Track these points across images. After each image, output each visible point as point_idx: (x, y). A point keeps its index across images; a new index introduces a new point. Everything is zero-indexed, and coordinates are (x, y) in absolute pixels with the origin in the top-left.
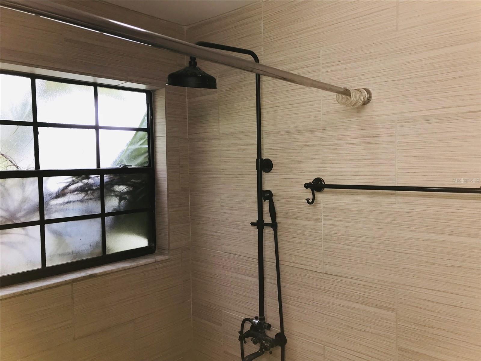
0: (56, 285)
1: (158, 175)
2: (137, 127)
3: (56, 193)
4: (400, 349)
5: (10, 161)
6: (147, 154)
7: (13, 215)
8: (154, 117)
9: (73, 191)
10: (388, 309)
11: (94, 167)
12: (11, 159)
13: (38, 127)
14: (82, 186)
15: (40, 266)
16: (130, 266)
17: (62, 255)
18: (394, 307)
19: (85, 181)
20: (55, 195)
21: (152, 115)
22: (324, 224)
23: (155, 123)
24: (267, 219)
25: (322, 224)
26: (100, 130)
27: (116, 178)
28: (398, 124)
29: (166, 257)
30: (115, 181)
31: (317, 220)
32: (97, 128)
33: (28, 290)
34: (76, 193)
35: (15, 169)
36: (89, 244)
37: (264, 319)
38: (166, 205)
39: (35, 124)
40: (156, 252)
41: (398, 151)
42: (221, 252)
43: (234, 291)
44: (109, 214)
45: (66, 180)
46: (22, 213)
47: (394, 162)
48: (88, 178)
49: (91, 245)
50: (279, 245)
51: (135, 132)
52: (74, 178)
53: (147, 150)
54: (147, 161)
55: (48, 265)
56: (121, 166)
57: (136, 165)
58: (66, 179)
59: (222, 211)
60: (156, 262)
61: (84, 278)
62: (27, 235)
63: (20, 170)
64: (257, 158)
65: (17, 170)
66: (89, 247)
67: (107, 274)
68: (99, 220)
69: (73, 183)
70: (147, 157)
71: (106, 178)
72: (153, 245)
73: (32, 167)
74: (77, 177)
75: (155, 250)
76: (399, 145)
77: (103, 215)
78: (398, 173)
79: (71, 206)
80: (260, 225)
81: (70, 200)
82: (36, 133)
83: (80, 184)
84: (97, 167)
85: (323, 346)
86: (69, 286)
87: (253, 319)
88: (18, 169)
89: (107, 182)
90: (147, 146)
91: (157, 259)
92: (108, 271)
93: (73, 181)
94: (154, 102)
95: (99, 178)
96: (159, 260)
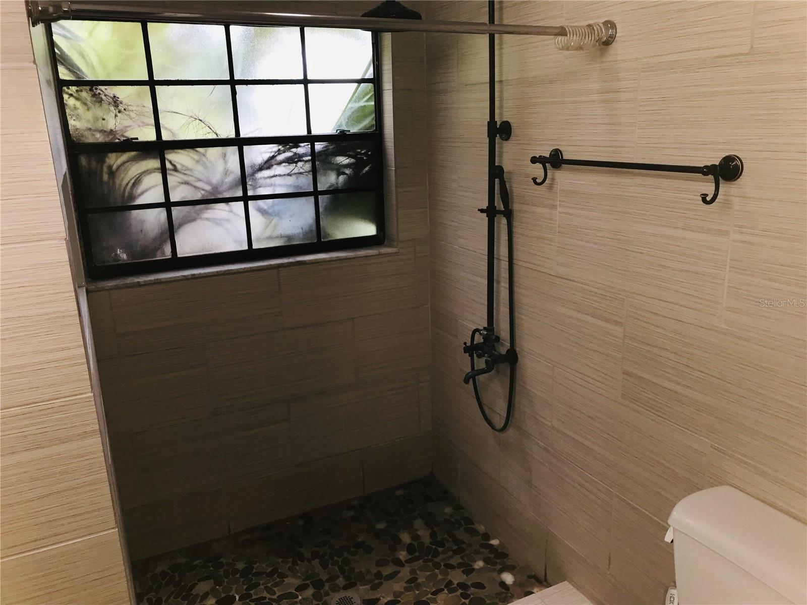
0: (261, 268)
1: (387, 143)
2: (359, 77)
3: (260, 165)
4: (625, 373)
5: (209, 127)
6: (374, 115)
7: (215, 189)
8: (381, 62)
9: (280, 163)
10: (617, 323)
11: (304, 132)
12: (209, 125)
13: (236, 86)
14: (292, 156)
15: (246, 247)
16: (346, 256)
17: (270, 238)
18: (622, 321)
19: (294, 150)
20: (257, 167)
21: (378, 60)
22: (560, 213)
23: (382, 70)
24: (499, 205)
25: (558, 212)
26: (310, 85)
27: (331, 147)
28: (642, 74)
29: (394, 249)
30: (329, 150)
31: (553, 207)
32: (305, 82)
33: (231, 270)
34: (284, 164)
35: (215, 137)
36: (300, 227)
37: (493, 330)
38: (394, 183)
39: (233, 83)
40: (385, 243)
41: (640, 113)
42: (458, 247)
43: (469, 297)
44: (323, 193)
45: (272, 148)
46: (225, 187)
47: (634, 128)
48: (297, 147)
49: (302, 229)
50: (515, 239)
51: (356, 84)
52: (280, 147)
53: (373, 108)
54: (373, 124)
55: (255, 246)
56: (338, 131)
57: (360, 130)
58: (270, 148)
59: (461, 193)
60: (379, 254)
61: (291, 264)
62: (231, 211)
63: (219, 137)
64: (489, 120)
65: (217, 138)
66: (301, 231)
67: (318, 262)
68: (312, 199)
69: (279, 152)
70: (373, 119)
71: (319, 146)
72: (382, 234)
73: (232, 135)
74: (283, 145)
75: (384, 240)
76: (642, 104)
77: (315, 193)
78: (637, 143)
79: (278, 180)
80: (491, 212)
81: (276, 174)
82: (234, 93)
83: (288, 154)
84: (308, 133)
85: (552, 366)
86: (275, 271)
87: (482, 330)
88: (217, 136)
89: (320, 152)
90: (373, 103)
91: (380, 251)
92: (320, 259)
93: (279, 150)
94: (381, 41)
95: (310, 146)
96: (383, 253)
